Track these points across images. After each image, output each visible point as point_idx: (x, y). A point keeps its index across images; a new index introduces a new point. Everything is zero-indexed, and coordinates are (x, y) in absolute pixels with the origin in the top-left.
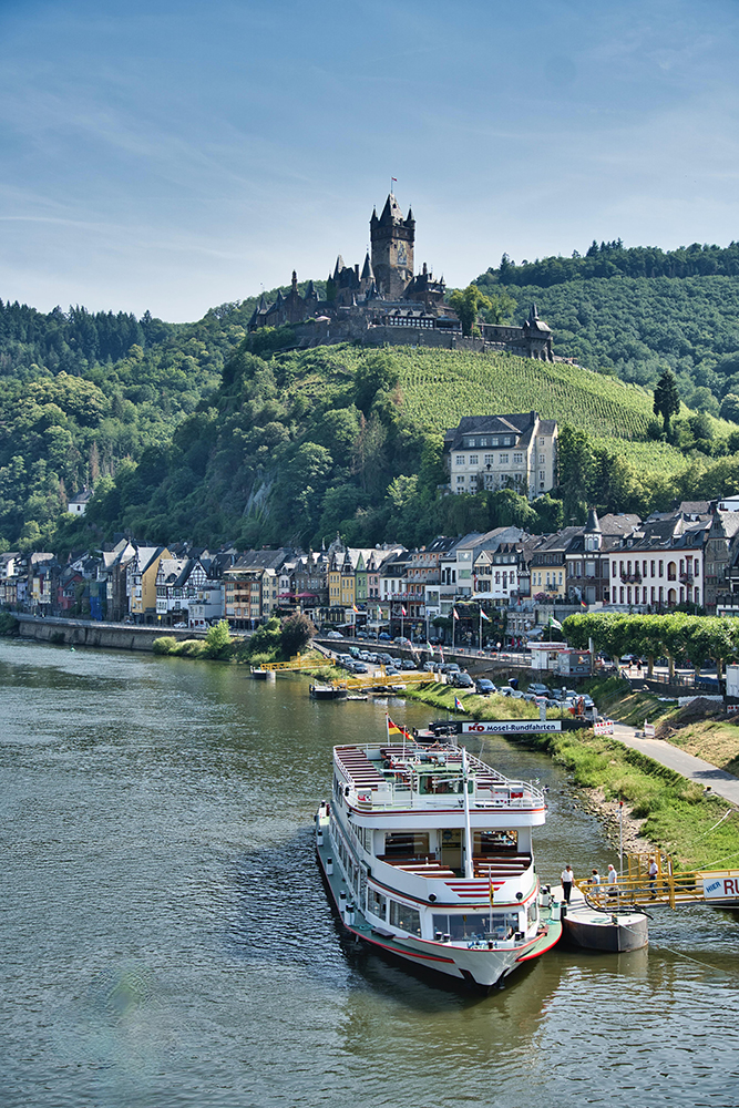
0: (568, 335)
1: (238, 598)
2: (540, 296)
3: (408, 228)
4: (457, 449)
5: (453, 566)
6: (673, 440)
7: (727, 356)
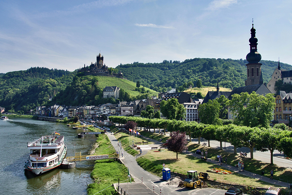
0: (129, 75)
1: (70, 113)
2: (126, 69)
3: (102, 58)
4: (105, 91)
5: (101, 109)
6: (139, 91)
7: (152, 79)
